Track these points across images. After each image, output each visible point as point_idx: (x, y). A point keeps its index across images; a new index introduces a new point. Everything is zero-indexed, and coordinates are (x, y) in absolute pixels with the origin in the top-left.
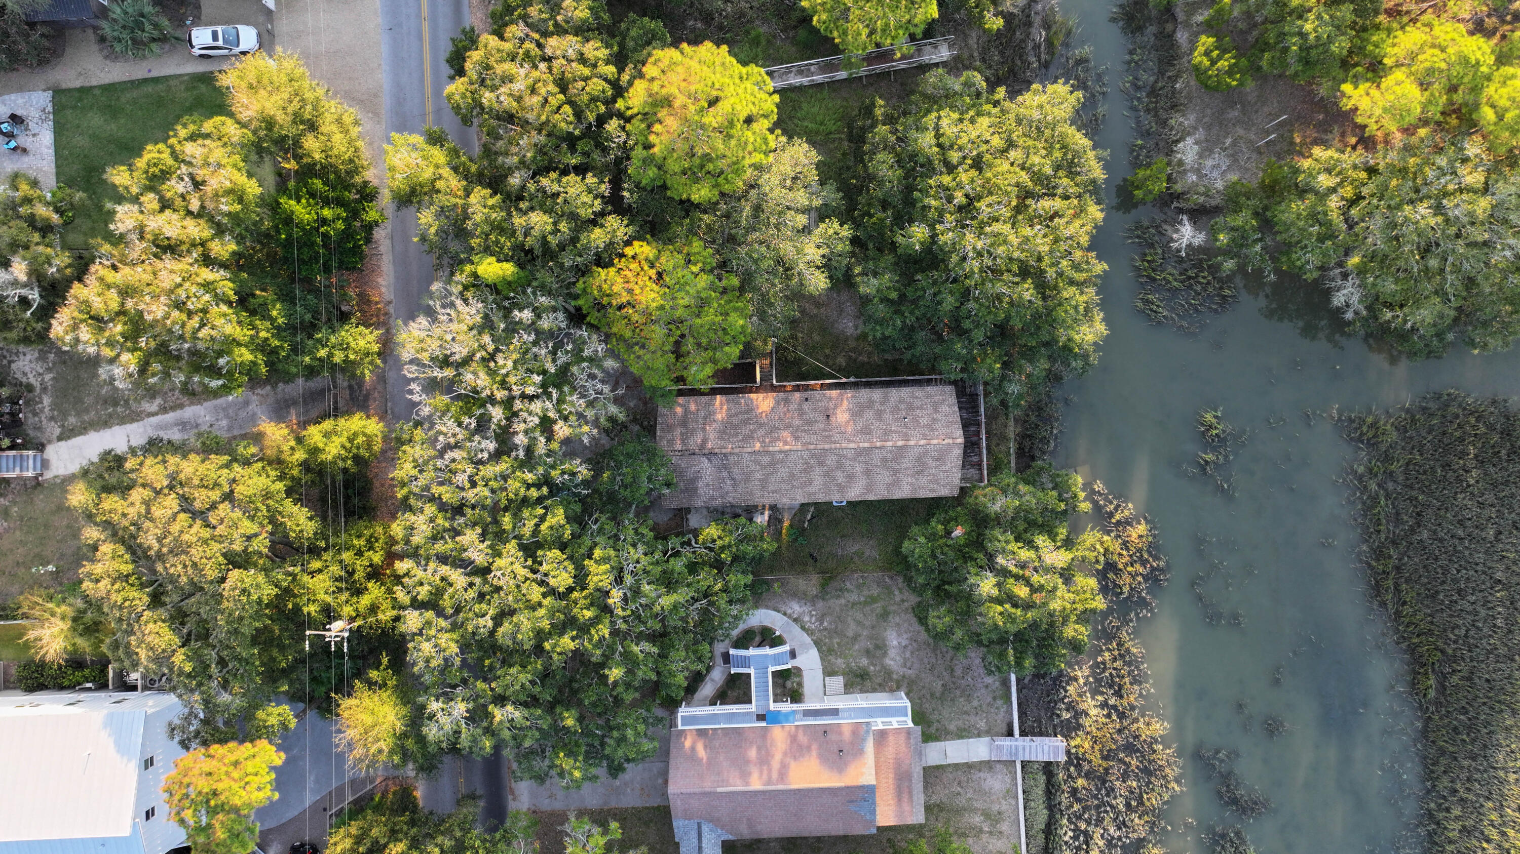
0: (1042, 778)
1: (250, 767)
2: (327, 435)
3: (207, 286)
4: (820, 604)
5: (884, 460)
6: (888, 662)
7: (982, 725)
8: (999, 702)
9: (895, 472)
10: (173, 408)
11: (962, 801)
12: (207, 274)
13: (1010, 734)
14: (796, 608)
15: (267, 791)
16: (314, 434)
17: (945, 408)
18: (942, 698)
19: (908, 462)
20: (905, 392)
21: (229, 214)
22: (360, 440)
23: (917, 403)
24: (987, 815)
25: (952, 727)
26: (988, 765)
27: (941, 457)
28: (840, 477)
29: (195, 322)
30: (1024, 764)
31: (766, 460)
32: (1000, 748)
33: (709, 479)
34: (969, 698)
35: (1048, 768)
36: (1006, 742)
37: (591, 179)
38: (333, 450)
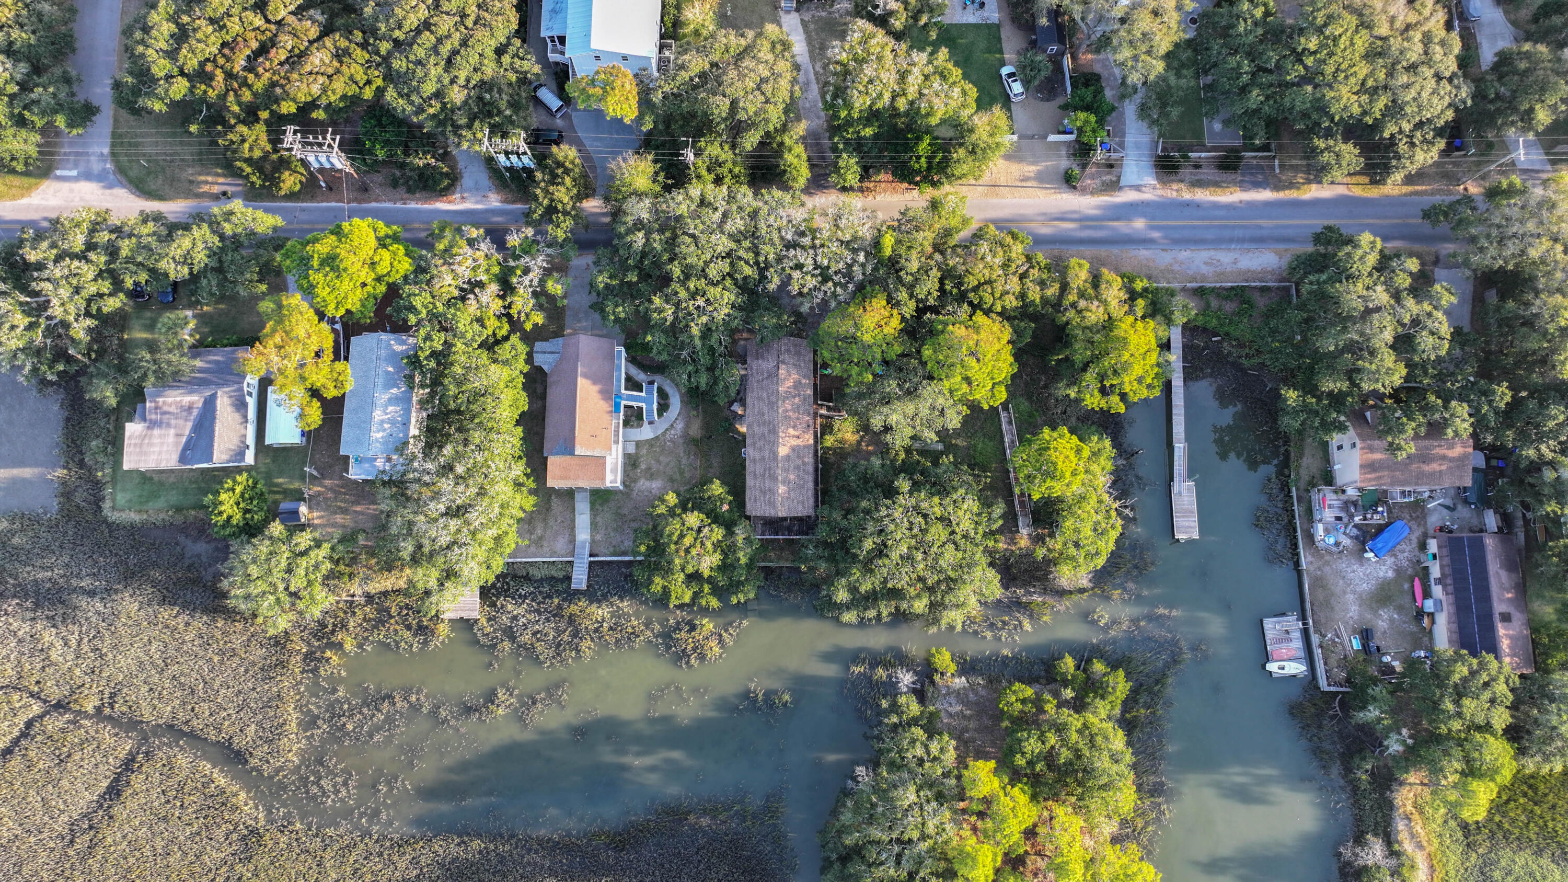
0: (561, 574)
1: (625, 106)
2: (798, 156)
3: (880, 95)
4: (681, 441)
5: (770, 469)
6: (642, 481)
7: (598, 537)
8: (612, 549)
9: (762, 476)
10: (817, 79)
11: (551, 522)
12: (887, 97)
13: (591, 555)
14: (680, 426)
15: (613, 114)
16: (800, 149)
17: (800, 507)
18: (617, 514)
19: (769, 484)
20: (811, 485)
21: (919, 108)
22: (794, 172)
23: (804, 492)
24: (541, 538)
25: (598, 519)
26: (572, 540)
27: (771, 503)
28: (760, 444)
29: (861, 88)
30: (571, 563)
31: (774, 399)
32: (584, 548)
33: (763, 366)
34: (615, 530)
35: (568, 578)
36: (587, 552)
37: (936, 294)
38: (789, 157)
